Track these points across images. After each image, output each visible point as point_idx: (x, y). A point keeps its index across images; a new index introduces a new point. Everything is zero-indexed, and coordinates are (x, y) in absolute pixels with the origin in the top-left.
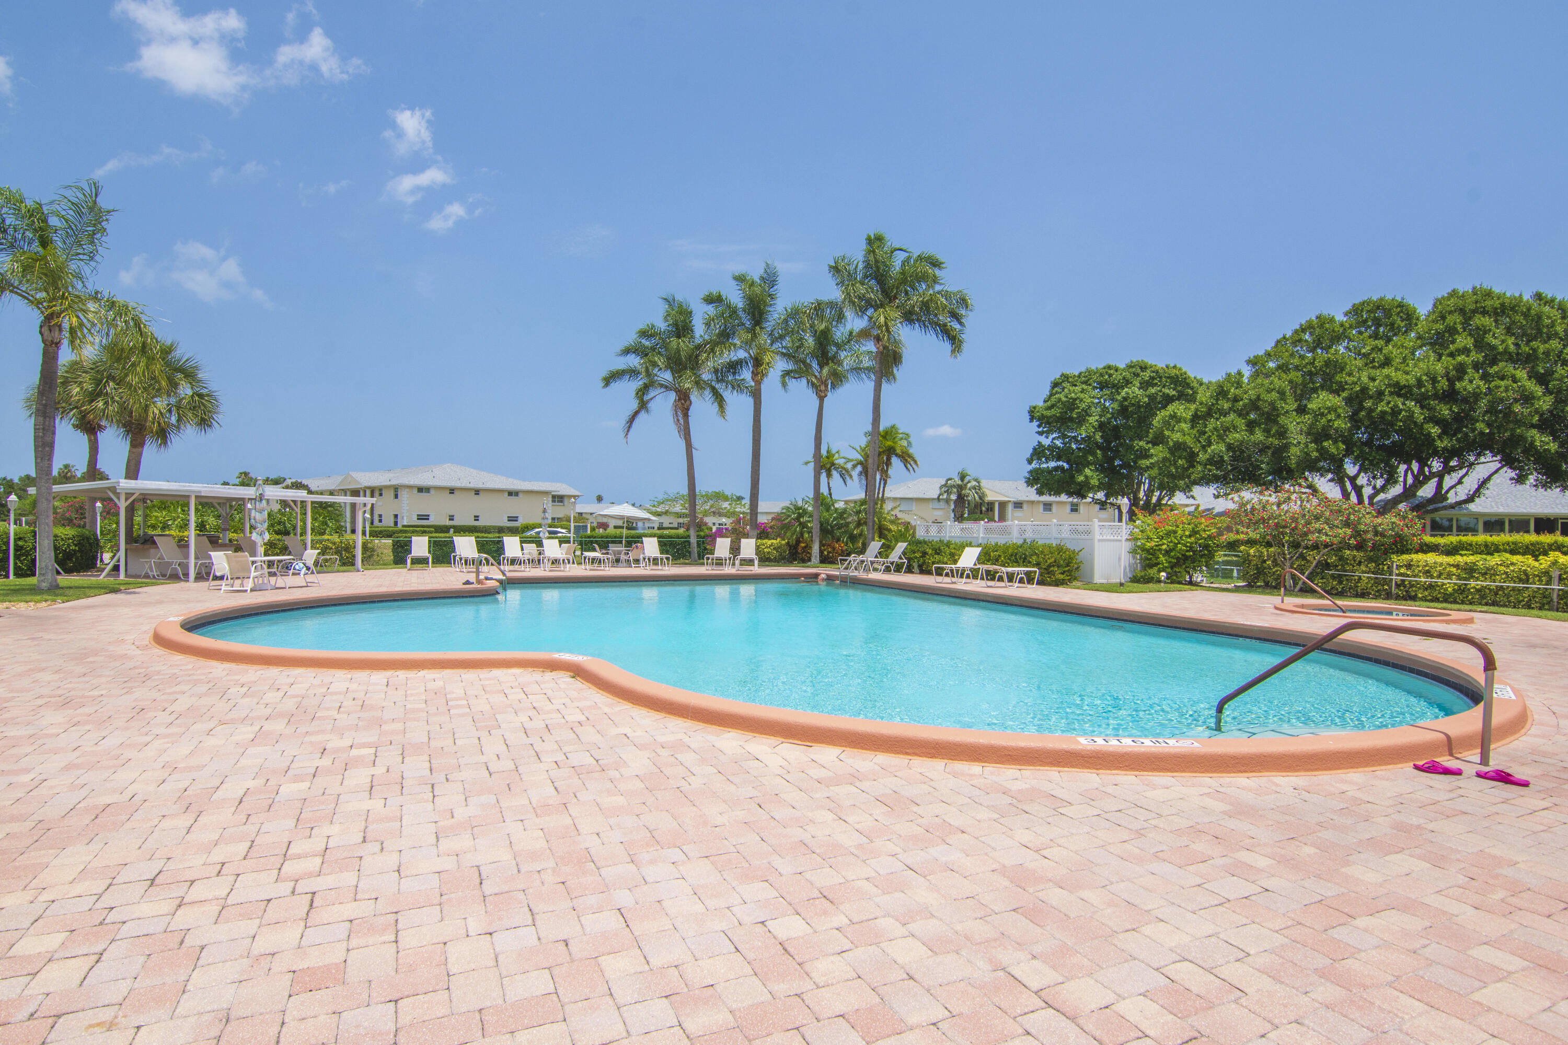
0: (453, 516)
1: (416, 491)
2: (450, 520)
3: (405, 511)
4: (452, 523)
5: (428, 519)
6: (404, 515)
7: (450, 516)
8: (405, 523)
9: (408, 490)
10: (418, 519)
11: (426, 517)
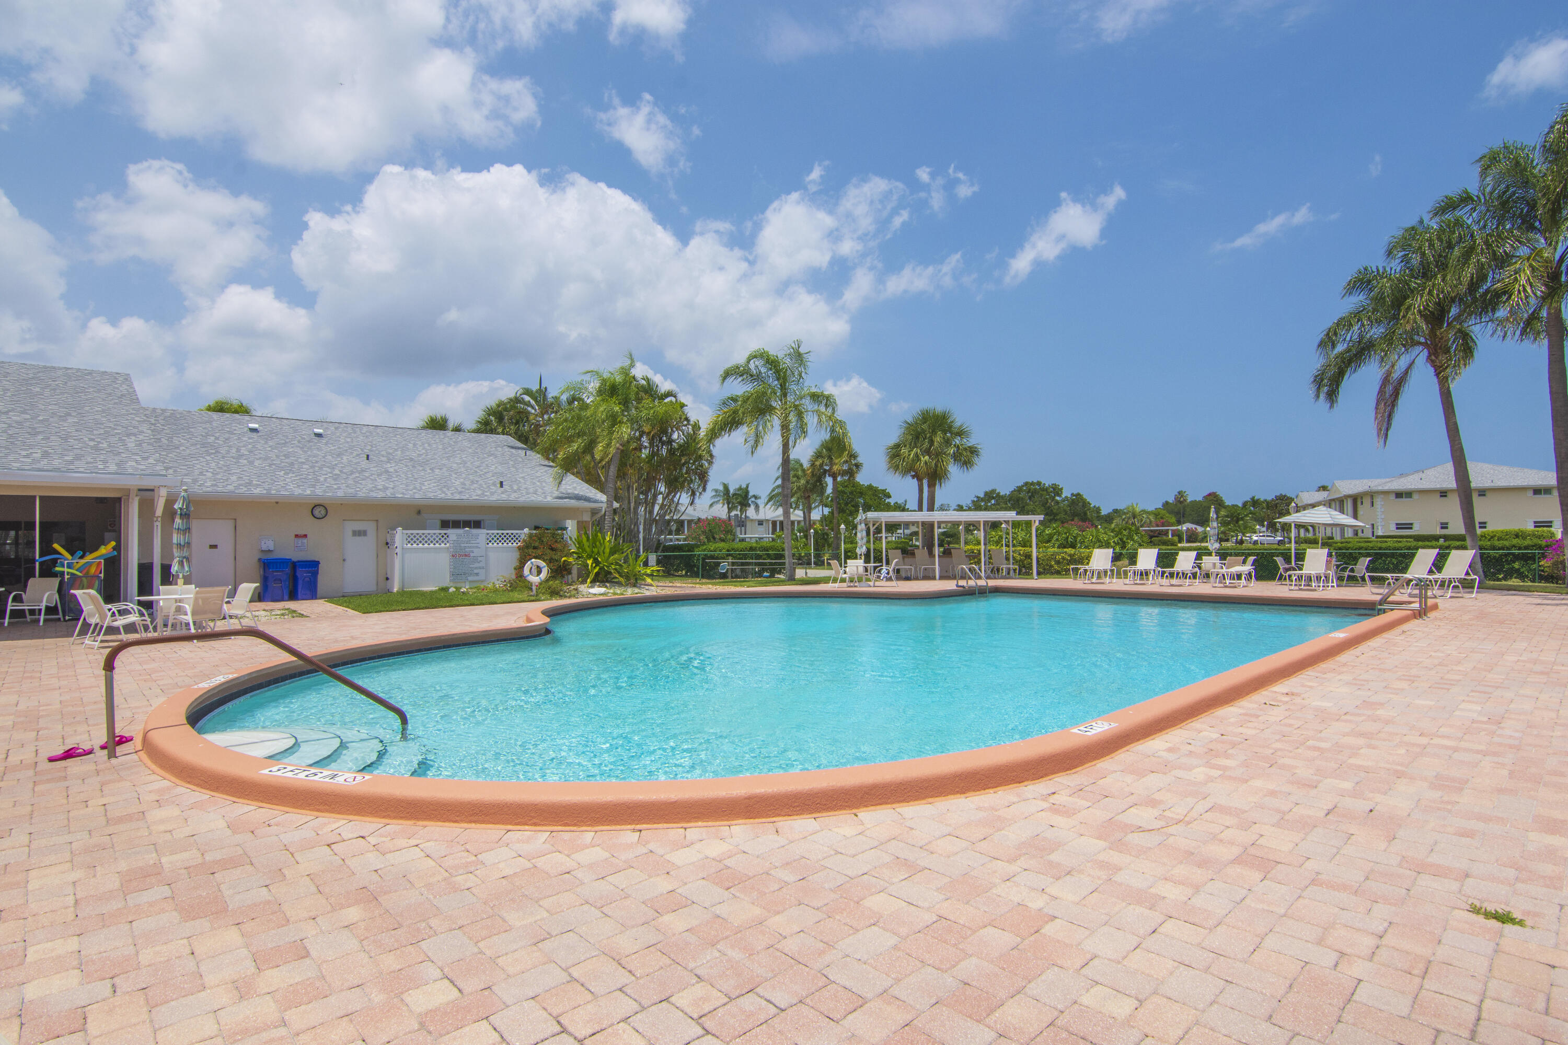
0: (1447, 524)
1: (1393, 497)
2: (1442, 528)
3: (1379, 520)
4: (1445, 532)
5: (1411, 528)
6: (1379, 524)
7: (1442, 524)
8: (1380, 533)
9: (1382, 496)
10: (1397, 528)
11: (1409, 526)
